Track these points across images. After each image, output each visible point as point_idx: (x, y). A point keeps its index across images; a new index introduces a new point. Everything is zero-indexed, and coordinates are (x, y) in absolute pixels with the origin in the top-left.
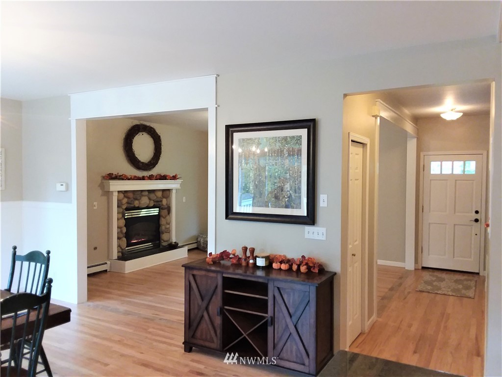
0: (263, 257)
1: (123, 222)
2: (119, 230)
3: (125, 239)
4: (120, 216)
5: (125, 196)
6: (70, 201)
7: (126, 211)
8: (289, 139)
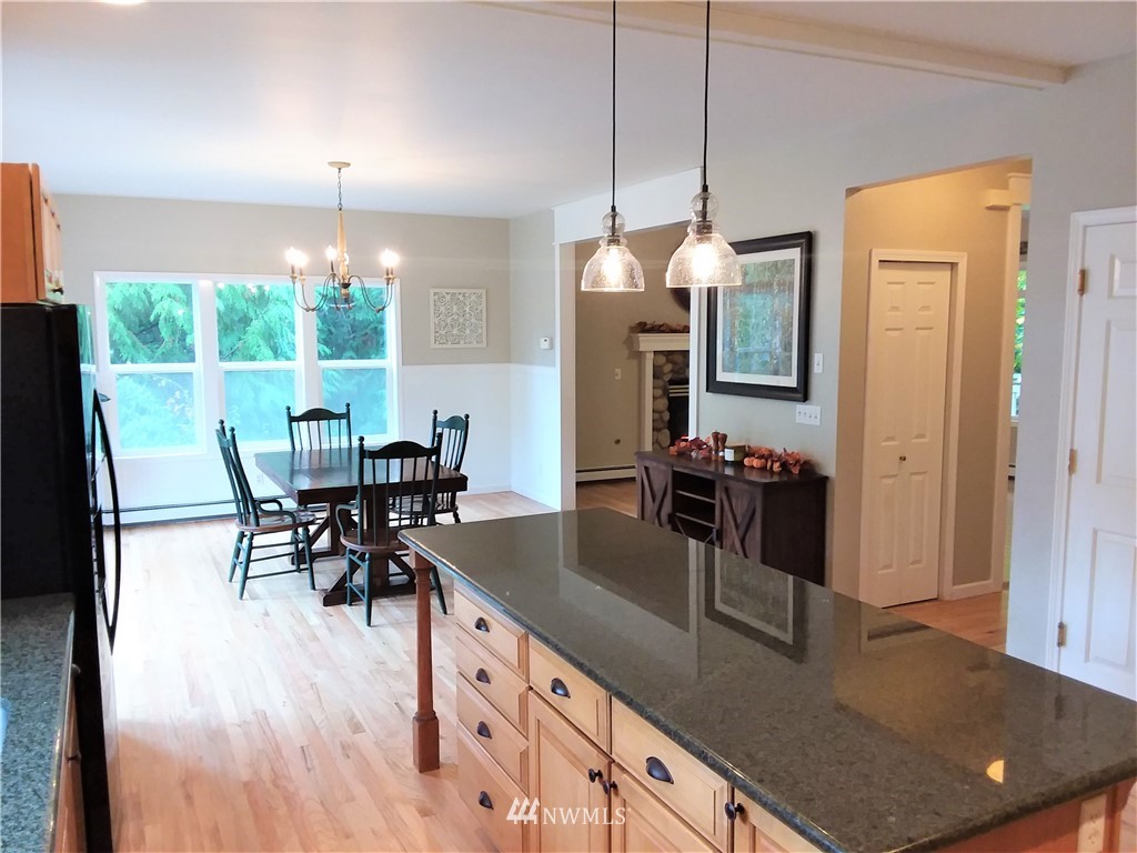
0: (731, 448)
1: (663, 404)
2: (657, 416)
3: (667, 432)
4: (659, 392)
5: (668, 361)
6: (554, 365)
7: (671, 385)
8: (779, 265)
